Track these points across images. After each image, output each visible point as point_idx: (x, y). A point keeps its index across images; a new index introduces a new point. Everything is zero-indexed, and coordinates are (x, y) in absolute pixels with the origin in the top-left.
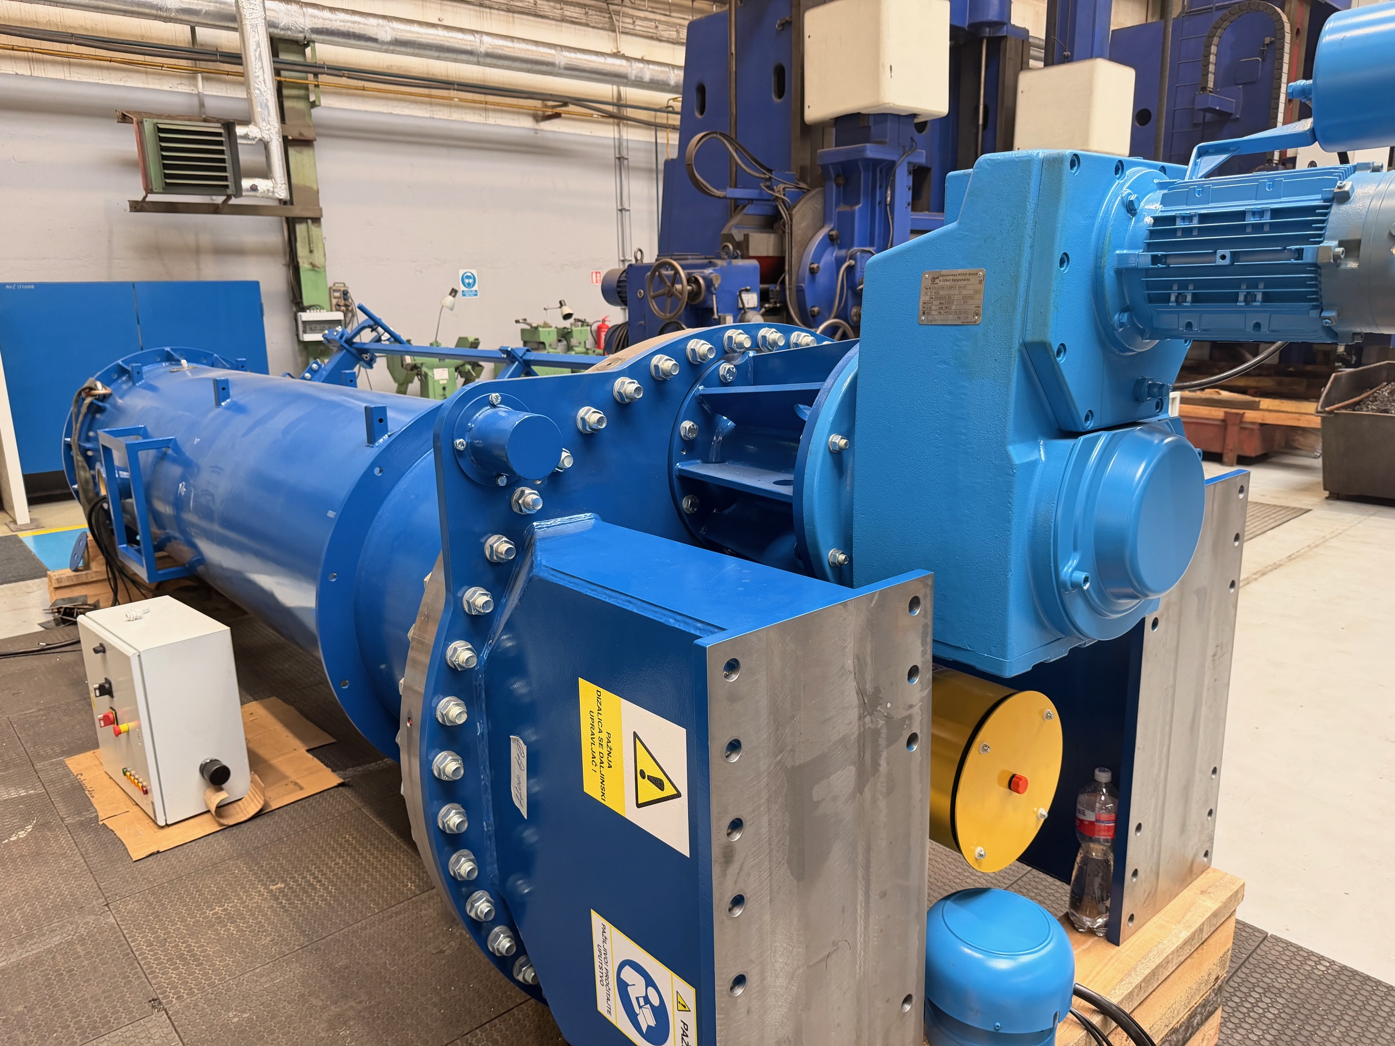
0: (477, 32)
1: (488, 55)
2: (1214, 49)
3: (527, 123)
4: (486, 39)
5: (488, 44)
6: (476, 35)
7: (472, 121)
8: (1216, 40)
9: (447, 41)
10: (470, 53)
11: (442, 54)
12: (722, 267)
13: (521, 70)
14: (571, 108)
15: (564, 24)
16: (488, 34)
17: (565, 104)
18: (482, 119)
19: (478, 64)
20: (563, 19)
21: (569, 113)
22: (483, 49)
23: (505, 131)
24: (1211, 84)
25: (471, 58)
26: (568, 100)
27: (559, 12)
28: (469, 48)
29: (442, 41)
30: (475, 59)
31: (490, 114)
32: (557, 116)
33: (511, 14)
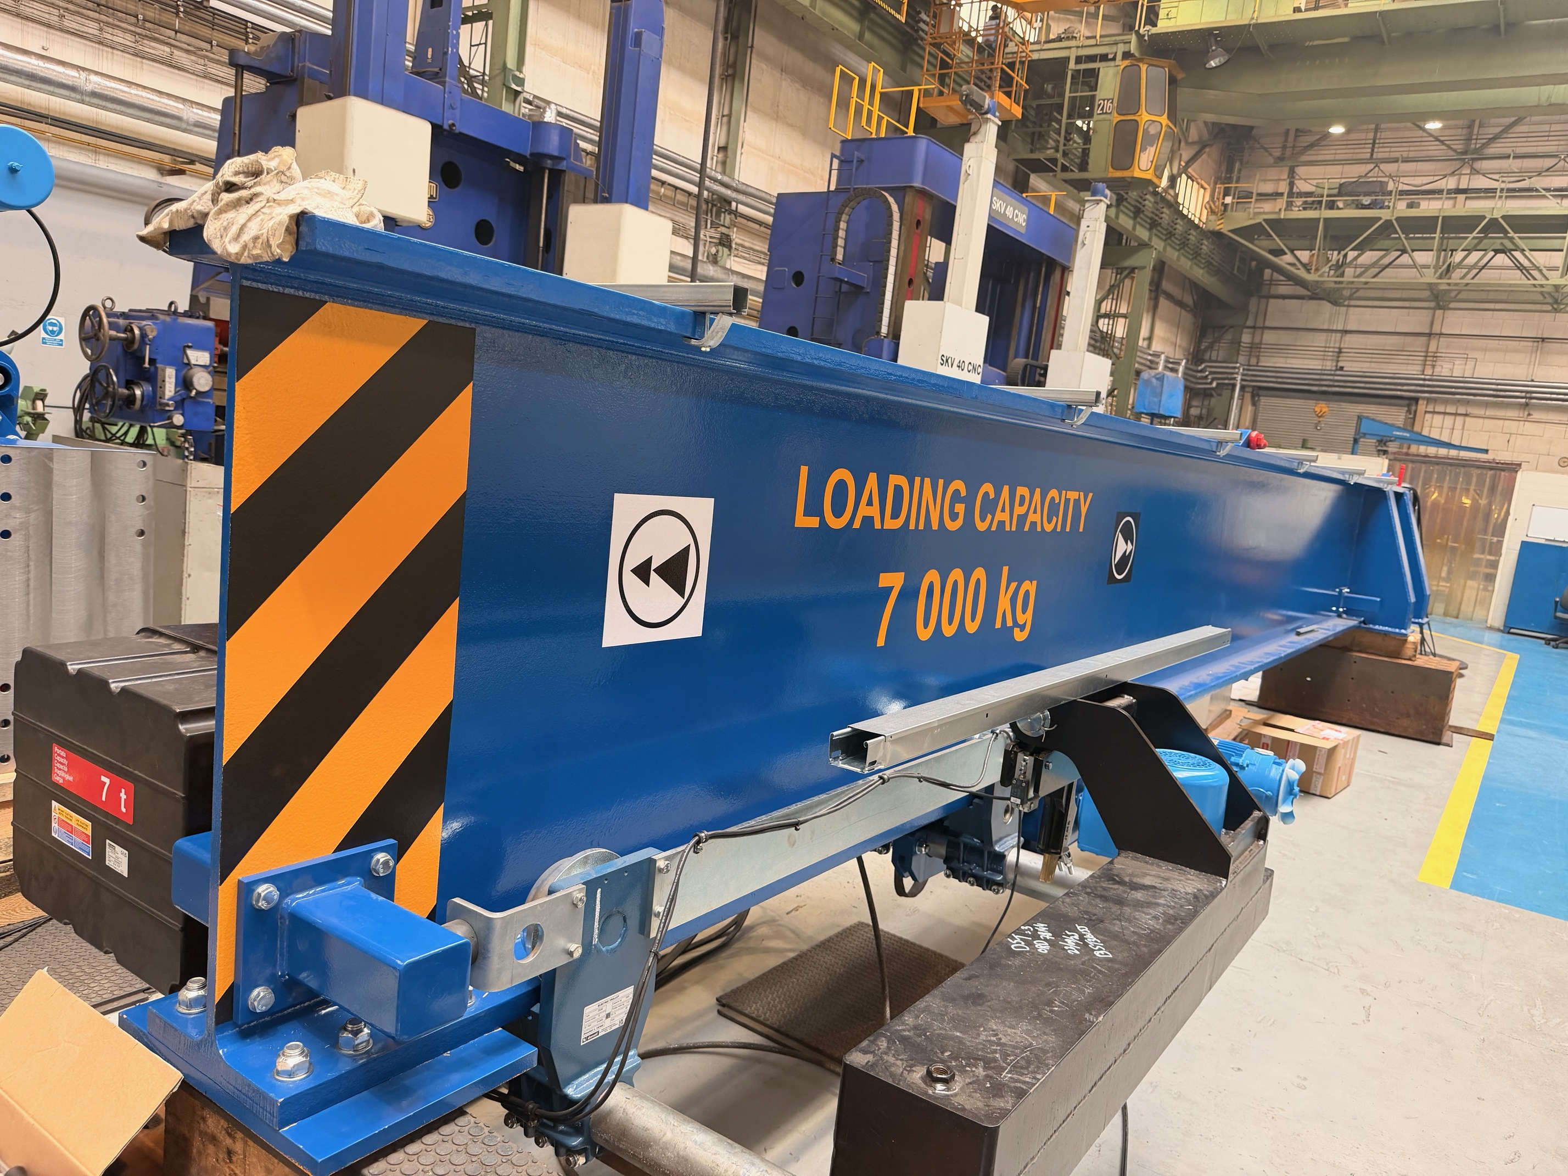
0: (84, 69)
1: (94, 94)
2: (843, 225)
3: (150, 174)
4: (94, 78)
5: (95, 84)
6: (81, 72)
7: (76, 160)
8: (844, 217)
9: (42, 71)
10: (72, 89)
11: (33, 84)
12: (164, 322)
13: (138, 118)
14: (198, 167)
15: (206, 81)
16: (97, 73)
17: (192, 162)
18: (90, 161)
19: (83, 102)
20: (206, 76)
21: (196, 172)
22: (89, 88)
23: (120, 178)
24: (840, 257)
25: (73, 95)
26: (196, 159)
27: (201, 67)
28: (70, 83)
29: (35, 69)
30: (78, 97)
31: (101, 157)
32: (181, 172)
33: (139, 59)
